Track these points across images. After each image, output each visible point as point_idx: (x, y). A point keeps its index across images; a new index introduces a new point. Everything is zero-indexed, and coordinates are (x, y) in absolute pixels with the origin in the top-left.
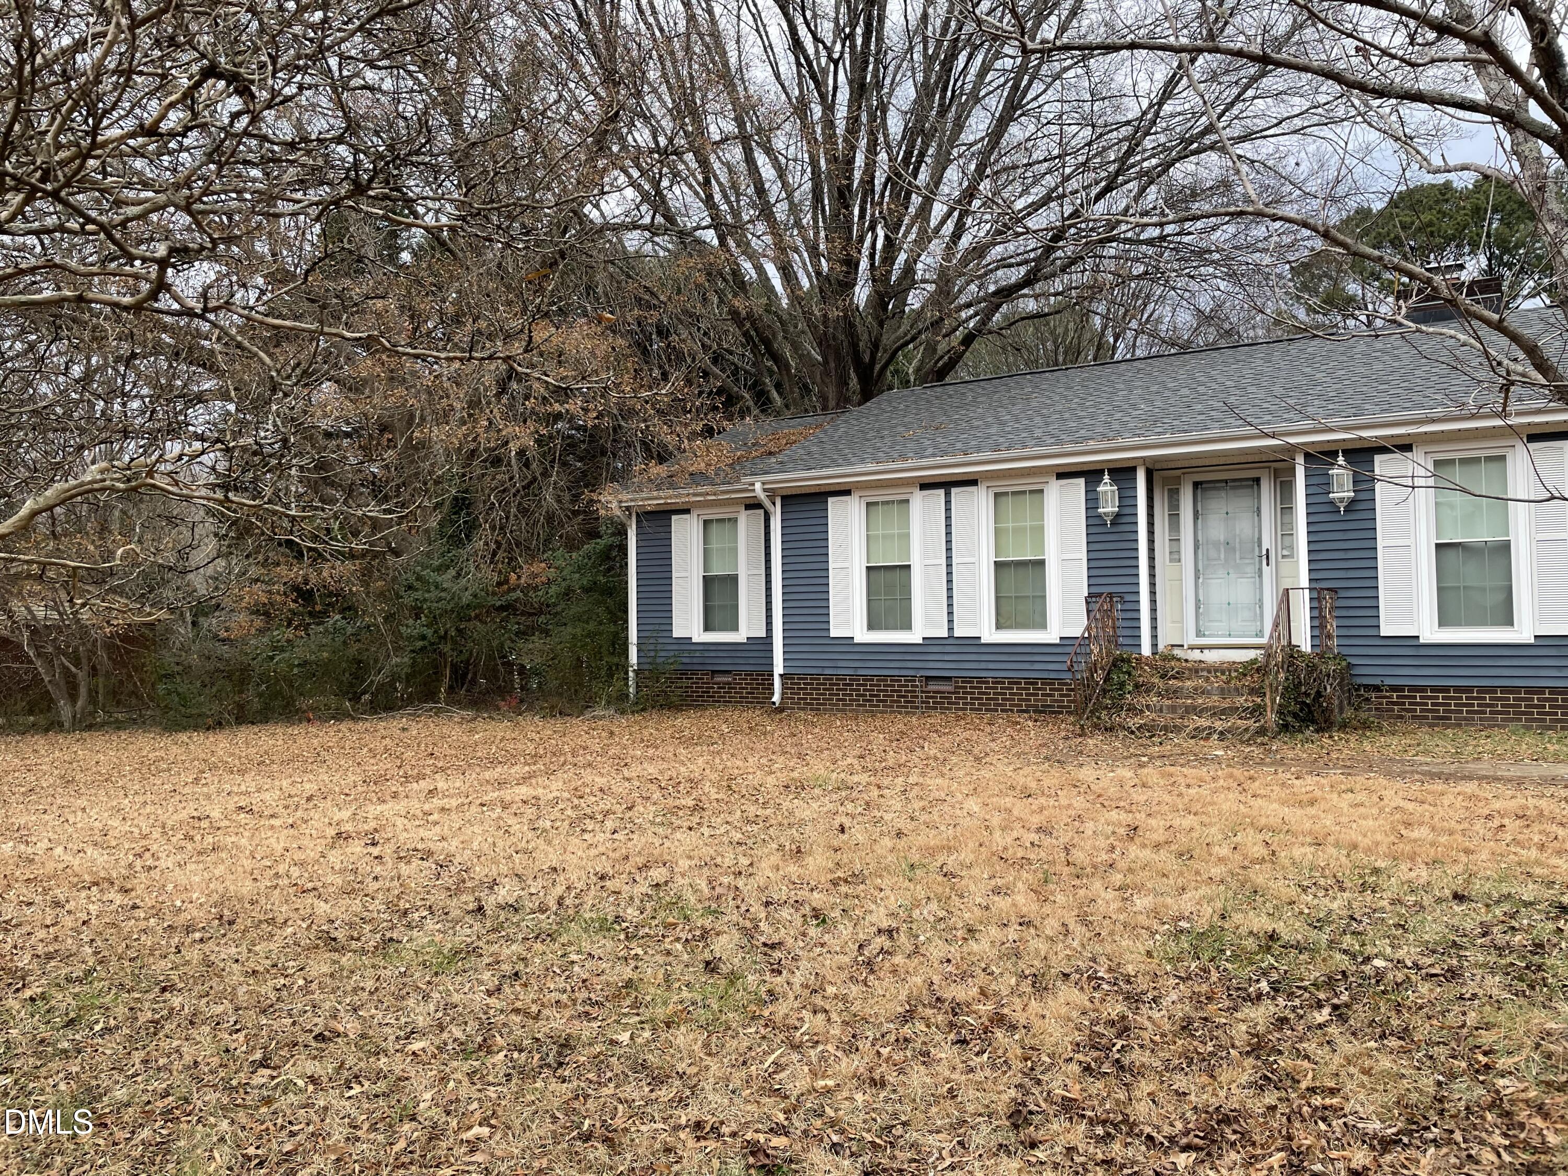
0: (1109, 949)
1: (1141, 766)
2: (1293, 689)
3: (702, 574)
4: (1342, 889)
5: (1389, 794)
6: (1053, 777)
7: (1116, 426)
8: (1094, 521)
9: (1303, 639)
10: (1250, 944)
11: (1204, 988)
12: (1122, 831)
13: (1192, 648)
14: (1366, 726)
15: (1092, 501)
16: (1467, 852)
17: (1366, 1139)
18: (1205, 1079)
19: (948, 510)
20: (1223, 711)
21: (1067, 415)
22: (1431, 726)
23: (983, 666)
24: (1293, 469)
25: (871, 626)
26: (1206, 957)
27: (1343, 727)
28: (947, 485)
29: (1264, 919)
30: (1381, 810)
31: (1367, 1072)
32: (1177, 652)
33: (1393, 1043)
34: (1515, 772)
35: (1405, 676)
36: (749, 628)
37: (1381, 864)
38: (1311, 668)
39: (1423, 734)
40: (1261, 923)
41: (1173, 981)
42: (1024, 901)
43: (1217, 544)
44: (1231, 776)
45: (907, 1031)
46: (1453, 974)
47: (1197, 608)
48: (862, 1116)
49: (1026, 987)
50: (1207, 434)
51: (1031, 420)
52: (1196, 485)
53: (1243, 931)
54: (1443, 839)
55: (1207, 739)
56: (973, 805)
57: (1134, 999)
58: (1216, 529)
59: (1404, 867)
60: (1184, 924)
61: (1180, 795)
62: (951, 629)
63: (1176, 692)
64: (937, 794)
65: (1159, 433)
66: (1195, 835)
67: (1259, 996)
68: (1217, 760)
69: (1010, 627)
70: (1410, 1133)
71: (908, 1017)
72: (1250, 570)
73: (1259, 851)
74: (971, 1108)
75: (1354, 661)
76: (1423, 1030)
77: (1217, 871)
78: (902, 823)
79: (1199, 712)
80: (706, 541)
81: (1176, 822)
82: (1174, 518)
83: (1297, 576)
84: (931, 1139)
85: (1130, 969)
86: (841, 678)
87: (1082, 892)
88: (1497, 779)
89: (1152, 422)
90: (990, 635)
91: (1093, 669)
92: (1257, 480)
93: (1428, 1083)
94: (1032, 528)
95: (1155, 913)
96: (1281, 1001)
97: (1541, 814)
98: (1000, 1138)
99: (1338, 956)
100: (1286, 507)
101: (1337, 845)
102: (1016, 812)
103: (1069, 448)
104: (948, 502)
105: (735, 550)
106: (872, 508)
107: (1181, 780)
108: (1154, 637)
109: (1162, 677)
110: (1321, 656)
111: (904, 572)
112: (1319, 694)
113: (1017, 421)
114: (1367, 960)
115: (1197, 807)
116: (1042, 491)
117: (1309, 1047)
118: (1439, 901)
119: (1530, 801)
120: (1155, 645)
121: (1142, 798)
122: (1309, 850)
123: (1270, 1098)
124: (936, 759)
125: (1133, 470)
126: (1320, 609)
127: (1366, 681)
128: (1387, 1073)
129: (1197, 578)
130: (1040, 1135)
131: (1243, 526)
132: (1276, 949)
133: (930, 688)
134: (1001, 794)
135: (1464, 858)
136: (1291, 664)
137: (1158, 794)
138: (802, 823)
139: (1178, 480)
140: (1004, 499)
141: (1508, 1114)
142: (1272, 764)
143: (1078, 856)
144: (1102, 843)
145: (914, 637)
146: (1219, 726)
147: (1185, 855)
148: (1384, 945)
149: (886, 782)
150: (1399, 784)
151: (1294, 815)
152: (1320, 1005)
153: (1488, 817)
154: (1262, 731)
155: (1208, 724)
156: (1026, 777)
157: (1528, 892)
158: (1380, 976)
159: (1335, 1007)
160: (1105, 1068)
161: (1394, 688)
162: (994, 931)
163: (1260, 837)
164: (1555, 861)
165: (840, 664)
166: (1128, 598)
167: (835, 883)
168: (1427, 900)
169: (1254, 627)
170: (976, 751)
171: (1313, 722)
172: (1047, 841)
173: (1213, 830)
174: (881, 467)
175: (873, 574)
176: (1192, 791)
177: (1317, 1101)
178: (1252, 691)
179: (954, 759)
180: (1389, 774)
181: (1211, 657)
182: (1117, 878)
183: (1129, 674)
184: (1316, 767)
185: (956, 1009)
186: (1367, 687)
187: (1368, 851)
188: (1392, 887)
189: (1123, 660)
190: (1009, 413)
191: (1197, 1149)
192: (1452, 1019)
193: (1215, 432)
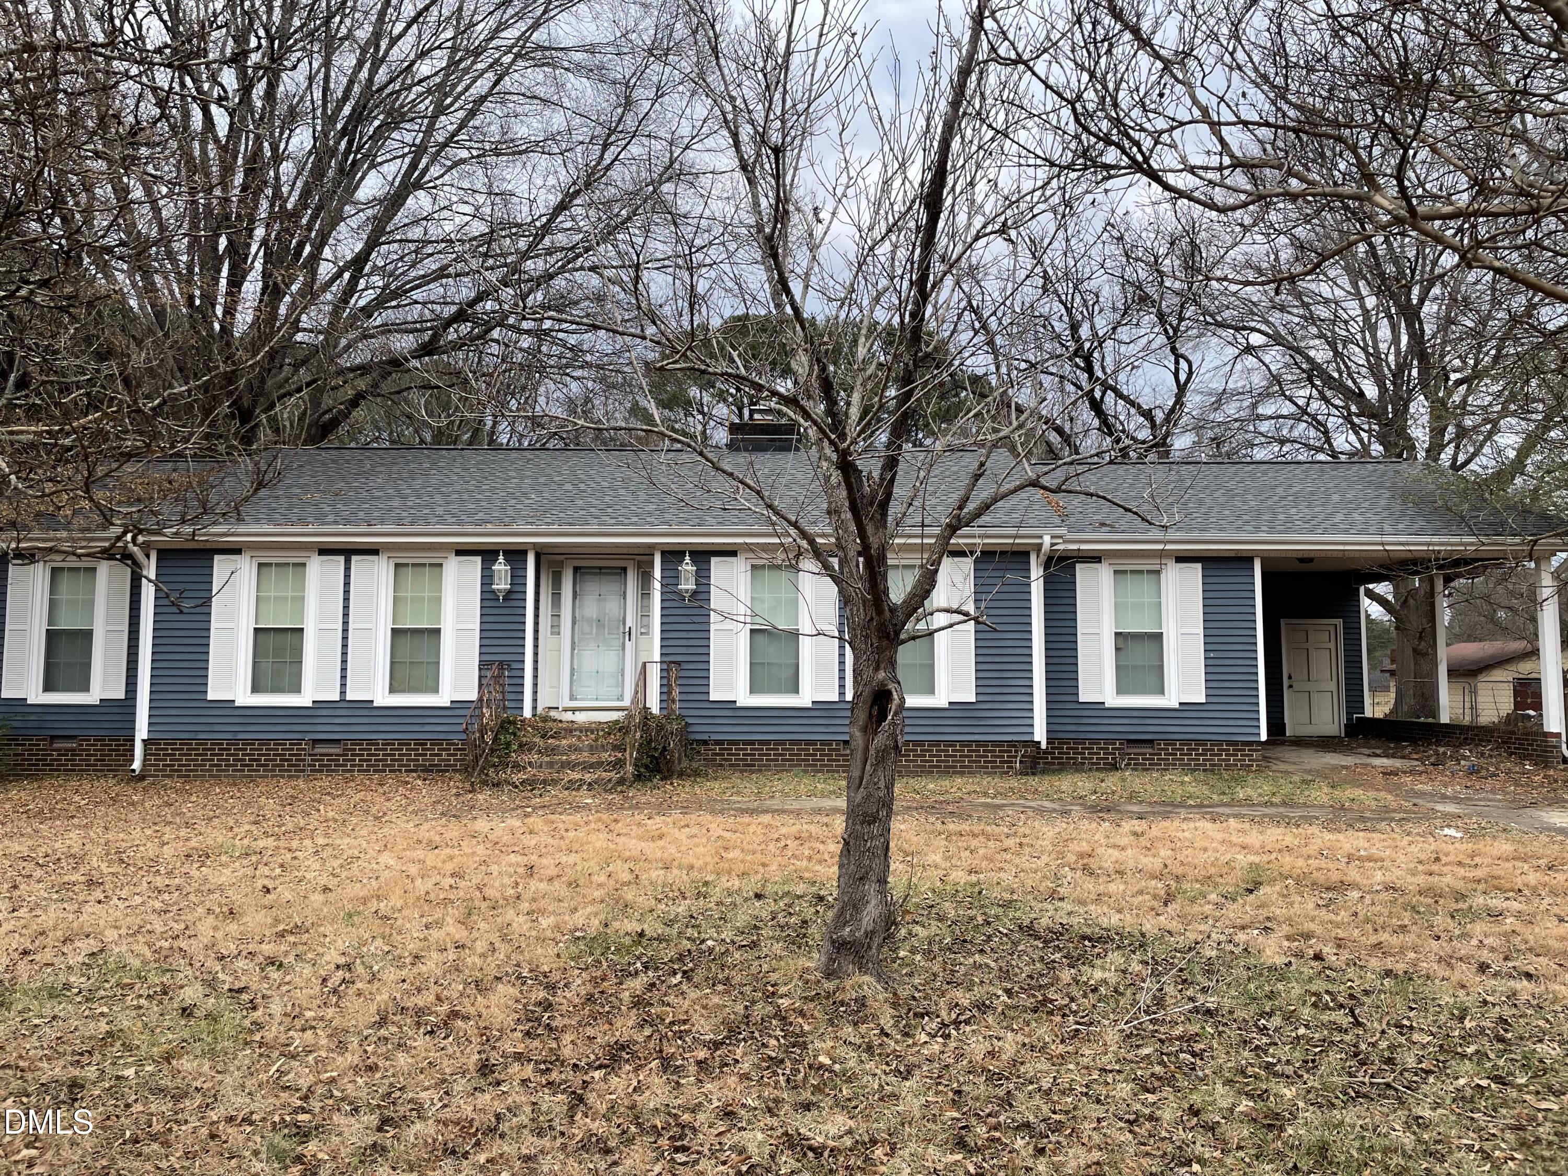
0: (527, 956)
1: (527, 815)
2: (646, 746)
3: (45, 627)
4: (685, 898)
5: (713, 826)
6: (453, 831)
7: (511, 512)
8: (488, 595)
9: (654, 705)
10: (627, 941)
11: (599, 973)
12: (521, 870)
13: (565, 710)
14: (696, 773)
15: (487, 578)
16: (764, 865)
17: (705, 1044)
18: (607, 1027)
19: (347, 576)
20: (592, 766)
21: (465, 496)
22: (742, 772)
23: (374, 728)
24: (653, 562)
25: (256, 689)
26: (598, 952)
27: (681, 775)
28: (348, 552)
29: (634, 924)
30: (708, 840)
31: (705, 1007)
32: (553, 714)
33: (720, 988)
34: (796, 805)
35: (724, 732)
36: (104, 689)
37: (709, 878)
38: (660, 728)
39: (736, 779)
40: (633, 926)
41: (577, 972)
42: (453, 930)
43: (590, 621)
44: (600, 820)
45: (383, 1032)
46: (754, 945)
47: (572, 675)
48: (366, 1090)
49: (470, 991)
50: (587, 529)
51: (432, 497)
52: (576, 569)
53: (621, 933)
54: (749, 858)
55: (578, 789)
56: (387, 858)
57: (551, 988)
58: (590, 608)
59: (724, 879)
60: (578, 934)
61: (562, 838)
62: (343, 693)
63: (554, 750)
64: (350, 852)
65: (548, 524)
66: (579, 868)
67: (637, 973)
68: (587, 807)
69: (403, 691)
70: (729, 1038)
71: (383, 1021)
72: (617, 643)
73: (626, 876)
74: (447, 1071)
75: (690, 721)
76: (737, 979)
77: (597, 894)
78: (324, 880)
79: (573, 766)
80: (53, 590)
81: (564, 859)
82: (556, 597)
83: (651, 650)
84: (424, 1095)
85: (546, 968)
86: (216, 743)
87: (499, 920)
88: (784, 811)
89: (541, 512)
90: (383, 698)
91: (483, 731)
92: (625, 569)
93: (740, 1009)
94: (430, 599)
95: (557, 927)
96: (650, 974)
97: (811, 836)
98: (474, 1083)
99: (685, 942)
100: (645, 594)
101: (680, 867)
102: (429, 863)
103: (470, 529)
104: (347, 569)
105: (91, 604)
106: (265, 570)
107: (561, 826)
108: (535, 700)
109: (543, 737)
110: (667, 717)
111: (296, 636)
112: (664, 749)
113: (419, 497)
114: (703, 941)
115: (576, 846)
116: (441, 565)
117: (670, 999)
118: (746, 900)
119: (804, 826)
120: (535, 708)
121: (533, 842)
122: (662, 872)
123: (647, 1031)
124: (336, 821)
125: (525, 553)
126: (668, 679)
127: (699, 737)
128: (718, 1006)
129: (573, 649)
130: (502, 1077)
131: (612, 606)
132: (644, 941)
133: (317, 751)
134: (409, 848)
135: (761, 870)
136: (645, 724)
137: (544, 839)
138: (221, 888)
139: (561, 564)
140: (404, 569)
141: (784, 1018)
142: (630, 808)
143: (489, 892)
144: (506, 880)
145: (303, 700)
146: (588, 777)
147: (573, 884)
148: (712, 932)
149: (295, 844)
150: (720, 819)
151: (649, 848)
152: (675, 973)
153: (778, 840)
154: (621, 782)
155: (579, 776)
156: (428, 831)
157: (800, 889)
158: (711, 950)
159: (685, 972)
160: (539, 1031)
161: (718, 742)
162: (435, 955)
163: (627, 866)
164: (818, 868)
165: (217, 728)
166: (514, 666)
167: (282, 935)
168: (739, 900)
169: (615, 692)
170: (374, 810)
171: (659, 771)
172: (462, 884)
173: (592, 863)
174: (279, 530)
175: (261, 636)
176: (571, 834)
177: (676, 1028)
178: (615, 748)
179: (354, 820)
180: (713, 812)
181: (581, 717)
182: (525, 906)
183: (514, 734)
184: (662, 809)
185: (420, 1012)
186: (699, 742)
187: (700, 870)
188: (717, 893)
189: (510, 722)
190: (409, 487)
191: (606, 1067)
192: (754, 970)
193: (594, 528)
